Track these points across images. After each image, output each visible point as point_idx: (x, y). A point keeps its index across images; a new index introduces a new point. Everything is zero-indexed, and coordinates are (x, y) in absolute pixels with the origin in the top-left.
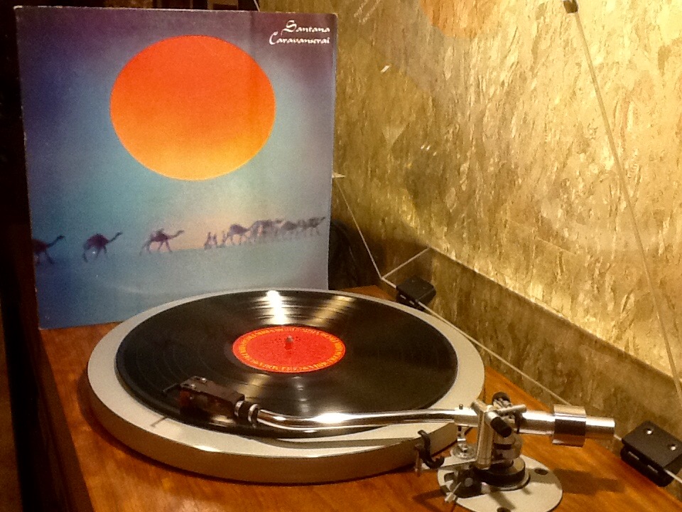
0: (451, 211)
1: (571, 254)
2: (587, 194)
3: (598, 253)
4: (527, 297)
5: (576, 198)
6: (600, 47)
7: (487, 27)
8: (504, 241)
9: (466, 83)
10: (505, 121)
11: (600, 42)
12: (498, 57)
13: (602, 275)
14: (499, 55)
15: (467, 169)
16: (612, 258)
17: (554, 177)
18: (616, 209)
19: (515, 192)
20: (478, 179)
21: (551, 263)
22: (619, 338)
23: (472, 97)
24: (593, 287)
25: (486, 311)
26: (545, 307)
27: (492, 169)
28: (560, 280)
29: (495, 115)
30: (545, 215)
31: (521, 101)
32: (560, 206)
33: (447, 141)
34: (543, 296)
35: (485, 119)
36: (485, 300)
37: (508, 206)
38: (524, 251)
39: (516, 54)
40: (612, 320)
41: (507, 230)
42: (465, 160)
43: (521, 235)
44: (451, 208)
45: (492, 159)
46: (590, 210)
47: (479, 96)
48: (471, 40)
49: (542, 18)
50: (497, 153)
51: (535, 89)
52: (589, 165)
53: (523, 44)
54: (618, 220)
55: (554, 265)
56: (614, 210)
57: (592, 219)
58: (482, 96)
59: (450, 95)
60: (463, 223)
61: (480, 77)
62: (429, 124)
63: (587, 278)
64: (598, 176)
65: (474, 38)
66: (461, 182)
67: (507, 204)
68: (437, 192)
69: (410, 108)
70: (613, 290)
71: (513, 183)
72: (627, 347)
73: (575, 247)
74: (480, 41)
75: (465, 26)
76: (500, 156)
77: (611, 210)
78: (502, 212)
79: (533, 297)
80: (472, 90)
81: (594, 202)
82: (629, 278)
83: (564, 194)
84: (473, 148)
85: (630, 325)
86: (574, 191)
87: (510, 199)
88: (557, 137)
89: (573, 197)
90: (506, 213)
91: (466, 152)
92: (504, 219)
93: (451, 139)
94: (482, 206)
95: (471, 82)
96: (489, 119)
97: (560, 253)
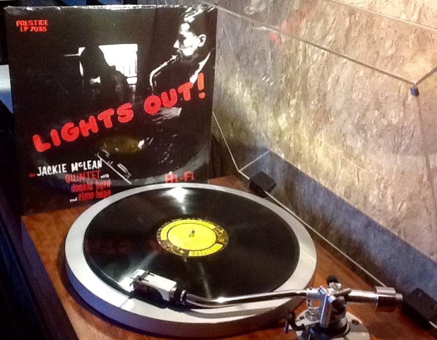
0: (282, 128)
1: (365, 171)
2: (378, 136)
3: (384, 173)
4: (334, 191)
5: (371, 137)
6: (392, 45)
7: (313, 14)
8: (319, 155)
9: (296, 49)
10: (323, 78)
11: (393, 41)
12: (320, 35)
13: (385, 187)
14: (321, 33)
15: (295, 104)
16: (393, 178)
17: (356, 122)
18: (398, 148)
19: (328, 125)
20: (303, 111)
21: (351, 174)
22: (394, 227)
23: (300, 58)
24: (379, 194)
25: (305, 195)
26: (346, 200)
27: (312, 107)
28: (357, 185)
29: (317, 73)
30: (349, 144)
31: (336, 68)
32: (359, 140)
33: (281, 82)
34: (345, 193)
35: (309, 75)
36: (303, 188)
37: (323, 132)
38: (333, 163)
39: (333, 35)
40: (391, 215)
41: (322, 147)
42: (294, 98)
43: (331, 154)
44: (282, 126)
45: (313, 103)
46: (380, 147)
47: (305, 58)
48: (301, 19)
49: (353, 16)
50: (317, 98)
52: (381, 118)
53: (339, 30)
54: (398, 156)
55: (353, 176)
56: (396, 149)
57: (380, 153)
58: (307, 59)
59: (284, 54)
60: (290, 138)
61: (307, 47)
62: (269, 68)
63: (375, 187)
64: (386, 127)
65: (303, 18)
66: (290, 111)
68: (272, 114)
69: (254, 56)
70: (393, 198)
71: (327, 119)
72: (399, 232)
73: (368, 167)
74: (307, 21)
75: (297, 9)
76: (318, 100)
77: (394, 149)
78: (318, 136)
79: (338, 192)
80: (301, 53)
81: (383, 142)
82: (403, 193)
83: (363, 133)
84: (300, 91)
85: (402, 221)
86: (370, 133)
87: (325, 129)
88: (360, 97)
89: (369, 136)
90: (321, 137)
91: (294, 92)
92: (320, 141)
93: (284, 82)
94: (304, 129)
95: (300, 48)
96: (312, 74)
97: (358, 169)
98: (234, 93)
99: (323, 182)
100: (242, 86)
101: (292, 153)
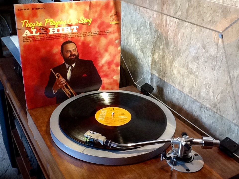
0: (156, 61)
1: (199, 80)
2: (205, 62)
3: (208, 81)
4: (183, 91)
5: (201, 63)
6: (210, 15)
7: (170, 2)
8: (175, 73)
9: (162, 20)
10: (176, 35)
12: (173, 12)
13: (209, 88)
15: (162, 48)
16: (213, 83)
17: (193, 55)
18: (215, 68)
19: (179, 58)
20: (166, 52)
21: (192, 82)
22: (214, 107)
23: (164, 24)
24: (206, 91)
25: (169, 94)
26: (190, 95)
27: (171, 49)
28: (195, 87)
29: (173, 32)
30: (190, 67)
31: (182, 29)
32: (195, 64)
33: (155, 37)
34: (189, 92)
35: (169, 33)
36: (168, 90)
37: (177, 62)
38: (182, 77)
39: (180, 12)
40: (212, 101)
41: (176, 69)
42: (162, 44)
43: (181, 72)
44: (156, 60)
45: (171, 47)
46: (206, 67)
47: (167, 25)
48: (164, 5)
49: (190, 2)
50: (173, 44)
51: (187, 26)
52: (206, 53)
53: (183, 9)
54: (215, 72)
55: (193, 83)
56: (214, 68)
57: (206, 70)
59: (156, 23)
60: (160, 65)
61: (167, 18)
62: (148, 31)
63: (204, 88)
64: (209, 57)
66: (160, 52)
67: (177, 61)
68: (151, 54)
69: (141, 25)
70: (213, 93)
71: (179, 55)
72: (217, 110)
73: (200, 78)
74: (167, 5)
76: (174, 46)
78: (175, 64)
79: (185, 92)
80: (164, 22)
81: (207, 65)
82: (218, 90)
83: (197, 61)
84: (164, 41)
85: (218, 104)
86: (200, 60)
87: (178, 60)
88: (195, 42)
89: (200, 62)
90: (176, 64)
91: (162, 42)
92: (175, 66)
93: (156, 37)
94: (167, 60)
95: (164, 20)
96: (170, 33)
97: (195, 79)
98: (131, 44)
99: (177, 87)
100: (135, 40)
101: (162, 73)
